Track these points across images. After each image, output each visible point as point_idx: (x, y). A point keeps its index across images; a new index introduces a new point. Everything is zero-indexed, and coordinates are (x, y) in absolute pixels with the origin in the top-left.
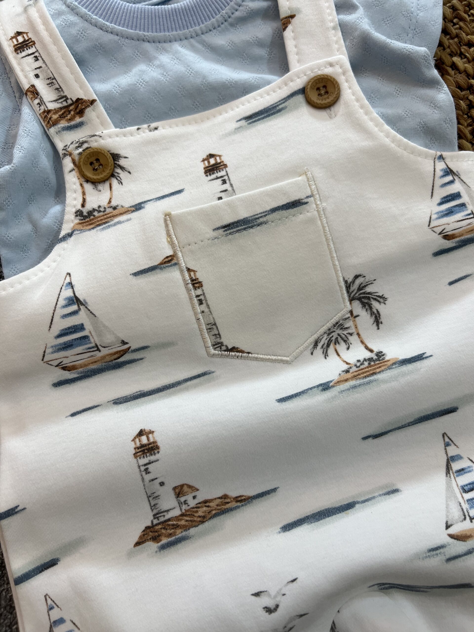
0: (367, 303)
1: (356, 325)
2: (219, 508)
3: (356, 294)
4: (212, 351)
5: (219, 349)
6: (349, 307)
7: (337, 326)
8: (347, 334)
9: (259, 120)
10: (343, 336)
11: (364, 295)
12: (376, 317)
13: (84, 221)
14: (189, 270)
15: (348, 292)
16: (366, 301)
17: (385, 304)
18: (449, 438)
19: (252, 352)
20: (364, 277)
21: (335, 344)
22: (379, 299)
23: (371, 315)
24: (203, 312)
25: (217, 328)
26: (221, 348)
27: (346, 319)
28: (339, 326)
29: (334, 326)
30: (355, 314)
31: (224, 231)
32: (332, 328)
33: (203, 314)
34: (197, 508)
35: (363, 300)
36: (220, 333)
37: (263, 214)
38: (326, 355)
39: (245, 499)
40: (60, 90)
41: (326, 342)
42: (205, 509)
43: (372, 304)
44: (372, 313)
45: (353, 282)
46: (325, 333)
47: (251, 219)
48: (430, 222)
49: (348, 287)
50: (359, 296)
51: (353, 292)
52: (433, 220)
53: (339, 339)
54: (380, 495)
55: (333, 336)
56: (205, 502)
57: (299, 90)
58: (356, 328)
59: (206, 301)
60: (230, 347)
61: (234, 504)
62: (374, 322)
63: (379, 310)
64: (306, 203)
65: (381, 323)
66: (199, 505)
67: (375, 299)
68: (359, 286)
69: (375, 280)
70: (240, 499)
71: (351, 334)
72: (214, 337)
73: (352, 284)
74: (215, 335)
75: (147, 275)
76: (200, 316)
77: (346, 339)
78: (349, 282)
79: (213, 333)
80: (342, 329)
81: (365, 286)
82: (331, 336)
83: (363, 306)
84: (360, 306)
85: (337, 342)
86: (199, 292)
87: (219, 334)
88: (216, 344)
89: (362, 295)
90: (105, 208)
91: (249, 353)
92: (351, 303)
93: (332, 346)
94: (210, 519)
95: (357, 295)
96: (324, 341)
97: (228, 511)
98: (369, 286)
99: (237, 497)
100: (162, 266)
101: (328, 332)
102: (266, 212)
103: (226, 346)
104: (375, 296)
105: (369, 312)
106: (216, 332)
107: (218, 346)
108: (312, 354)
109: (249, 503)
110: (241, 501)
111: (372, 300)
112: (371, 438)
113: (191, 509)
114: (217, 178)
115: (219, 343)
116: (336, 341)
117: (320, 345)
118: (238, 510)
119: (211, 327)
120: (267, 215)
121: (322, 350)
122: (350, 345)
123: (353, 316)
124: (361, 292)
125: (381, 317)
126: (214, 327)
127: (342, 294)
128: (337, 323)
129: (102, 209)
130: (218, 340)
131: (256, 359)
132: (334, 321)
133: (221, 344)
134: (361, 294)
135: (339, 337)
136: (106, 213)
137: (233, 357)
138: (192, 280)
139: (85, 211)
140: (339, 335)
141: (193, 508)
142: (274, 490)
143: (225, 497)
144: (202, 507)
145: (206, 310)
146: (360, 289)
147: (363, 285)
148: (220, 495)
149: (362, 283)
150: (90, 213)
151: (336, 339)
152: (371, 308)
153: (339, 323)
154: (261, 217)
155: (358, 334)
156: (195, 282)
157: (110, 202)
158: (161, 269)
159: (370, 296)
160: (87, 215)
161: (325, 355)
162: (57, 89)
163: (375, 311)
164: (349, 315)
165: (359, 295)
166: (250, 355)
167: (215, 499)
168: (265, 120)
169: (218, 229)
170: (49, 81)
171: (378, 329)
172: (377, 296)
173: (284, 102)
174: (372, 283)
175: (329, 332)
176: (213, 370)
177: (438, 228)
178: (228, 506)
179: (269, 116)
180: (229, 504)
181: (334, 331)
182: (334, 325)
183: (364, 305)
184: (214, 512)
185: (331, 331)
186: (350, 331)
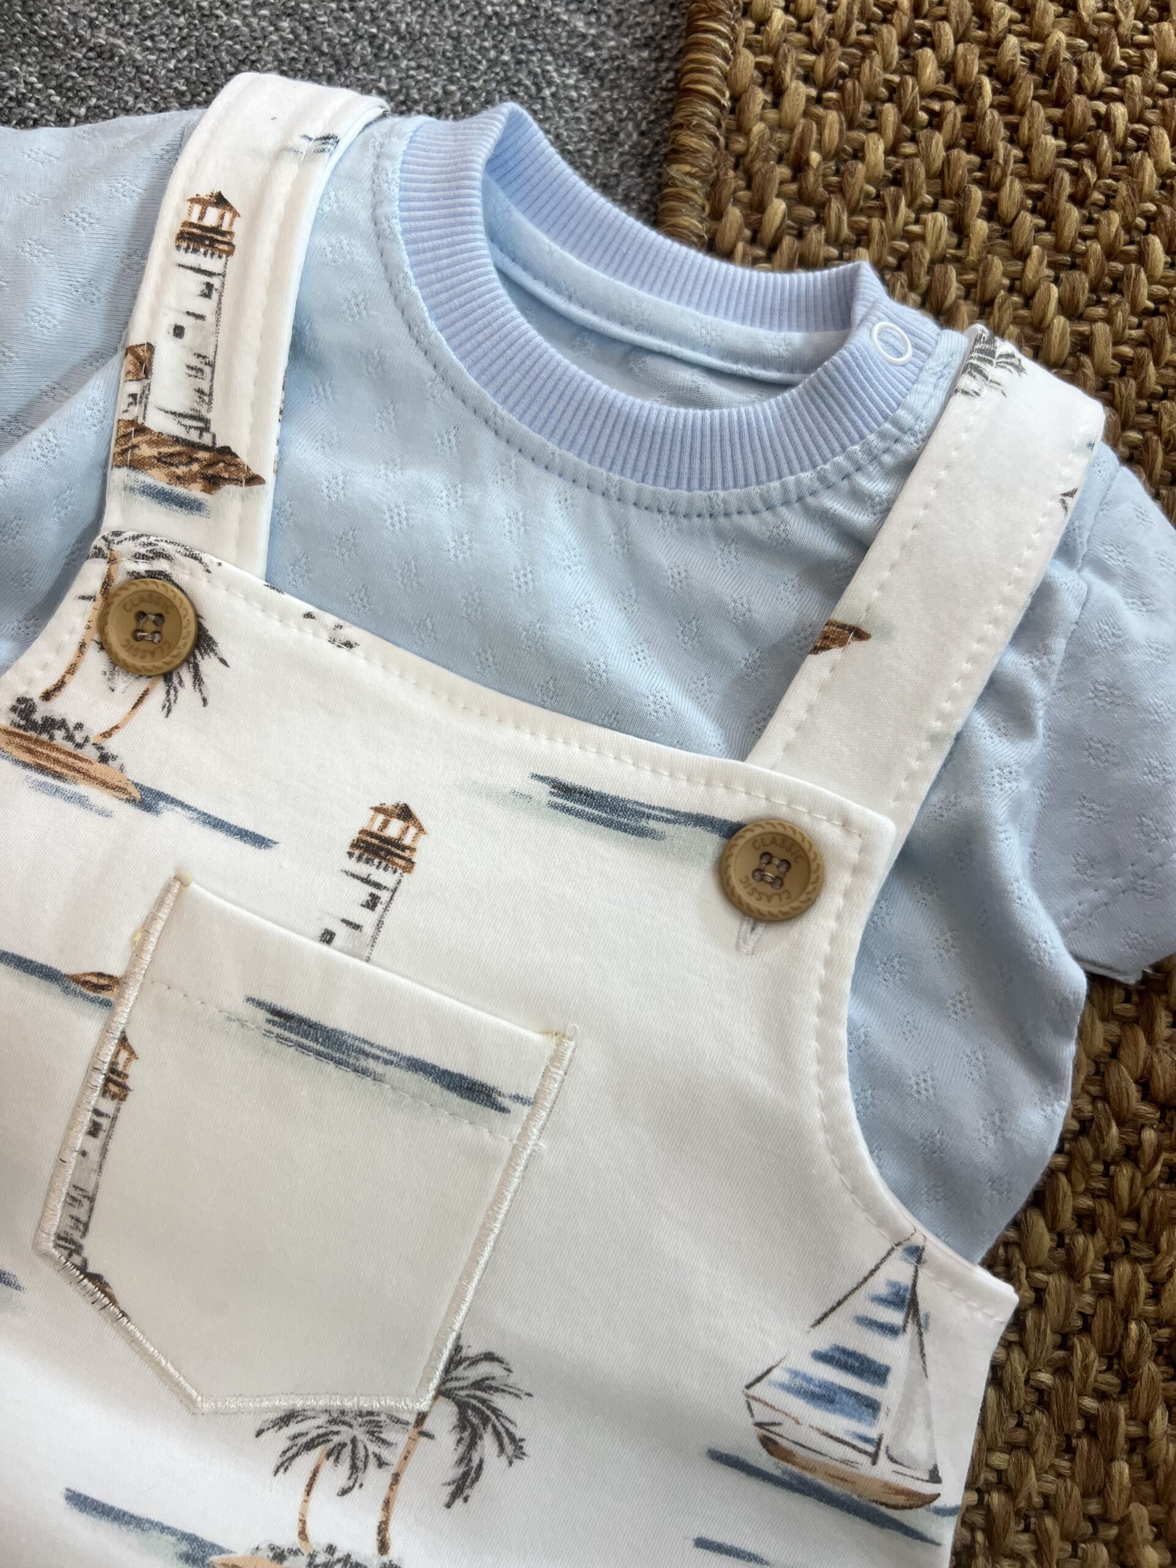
0: (472, 1426)
1: (409, 1452)
3: (462, 1388)
4: (49, 1245)
5: (66, 1252)
6: (423, 1406)
7: (366, 1419)
8: (375, 1455)
9: (579, 814)
10: (361, 1453)
11: (480, 1405)
12: (466, 1474)
13: (22, 732)
14: (123, 1041)
15: (447, 1371)
16: (475, 1421)
17: (511, 1463)
19: (133, 1319)
20: (509, 1371)
21: (328, 1456)
22: (506, 1440)
23: (461, 1461)
24: (84, 1154)
25: (91, 1210)
26: (70, 1255)
27: (398, 1421)
28: (370, 1422)
30: (427, 1426)
31: (269, 1021)
32: (351, 1415)
33: (81, 1157)
35: (470, 1412)
36: (91, 1226)
37: (385, 1055)
38: (284, 1465)
40: (206, 398)
41: (314, 1433)
43: (481, 1438)
44: (465, 1459)
45: (475, 1361)
46: (327, 1411)
47: (350, 1041)
48: (759, 1379)
49: (454, 1362)
50: (467, 1399)
51: (457, 1379)
52: (770, 1383)
53: (347, 1452)
55: (337, 1433)
57: (725, 821)
58: (406, 1458)
59: (109, 1137)
60: (91, 1269)
62: (454, 1482)
63: (485, 1466)
64: (503, 1110)
65: (466, 1500)
67: (497, 1435)
68: (483, 1380)
69: (529, 1395)
71: (381, 1463)
72: (71, 1222)
73: (467, 1363)
74: (78, 1220)
75: (25, 977)
76: (72, 1158)
77: (360, 1464)
78: (463, 1354)
79: (75, 1212)
80: (372, 1433)
81: (497, 1390)
82: (335, 1428)
83: (459, 1426)
84: (453, 1420)
85: (335, 1454)
86: (107, 1106)
87: (86, 1226)
88: (65, 1240)
89: (474, 1402)
90: (87, 740)
91: (124, 1313)
92: (435, 1398)
93: (317, 1453)
95: (463, 1393)
96: (310, 1427)
98: (508, 1396)
100: (73, 985)
101: (335, 1415)
102: (396, 1054)
103: (85, 1262)
104: (503, 1426)
105: (461, 1449)
106: (84, 1218)
107: (67, 1245)
108: (259, 1433)
111: (489, 1429)
114: (366, 881)
115: (72, 1242)
116: (336, 1452)
117: (294, 1428)
119: (79, 1198)
120: (392, 1063)
121: (289, 1443)
122: (356, 1489)
123: (420, 1429)
125: (477, 1484)
126: (86, 1203)
127: (431, 1366)
128: (370, 1413)
129: (79, 737)
130: (76, 1235)
132: (366, 1405)
133: (78, 1249)
134: (475, 1397)
135: (349, 1447)
136: (79, 752)
137: (85, 1292)
138: (113, 1070)
139: (42, 711)
140: (354, 1441)
145: (94, 1155)
146: (479, 1384)
147: (494, 1383)
149: (493, 1378)
150: (50, 724)
151: (340, 1444)
153: (376, 1418)
154: (377, 1058)
156: (115, 1077)
157: (107, 734)
158: (66, 990)
159: (493, 1418)
160: (40, 722)
161: (282, 1464)
162: (200, 392)
163: (475, 1462)
164: (412, 1419)
165: (468, 1396)
166: (125, 1320)
168: (593, 826)
169: (260, 1004)
170: (196, 362)
171: (448, 1506)
172: (507, 1430)
173: (668, 821)
174: (517, 1396)
175: (339, 1418)
176: (22, 1281)
177: (768, 1410)
179: (608, 824)
181: (351, 1426)
182: (361, 1412)
183: (463, 1423)
185: (346, 1418)
186: (385, 1454)
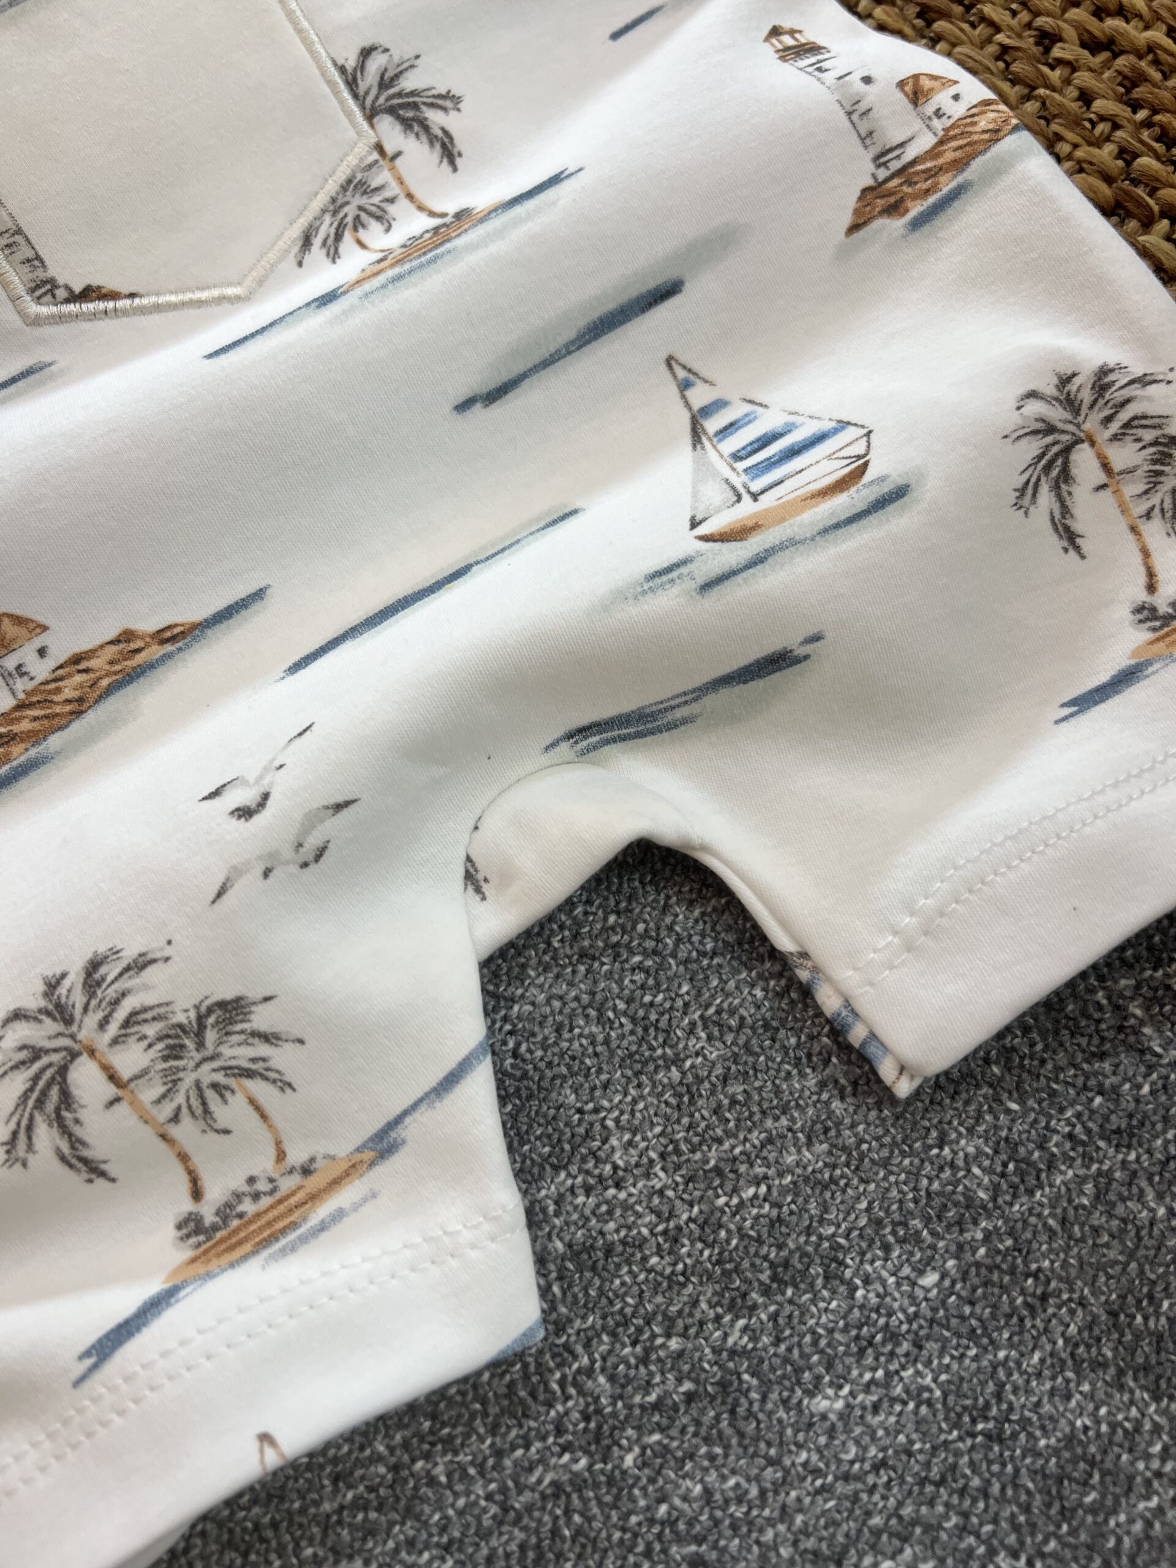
0: (413, 119)
1: (399, 178)
2: (118, 668)
3: (377, 97)
4: (34, 309)
5: (48, 298)
6: (370, 136)
7: (351, 189)
8: (382, 201)
10: (374, 209)
11: (401, 100)
12: (444, 146)
15: (355, 96)
16: (410, 114)
17: (459, 110)
18: (684, 367)
19: (141, 291)
20: (386, 50)
21: (355, 229)
22: (440, 102)
23: (431, 144)
25: (28, 240)
26: (54, 296)
27: (370, 166)
28: (356, 187)
29: (344, 188)
30: (390, 149)
32: (340, 196)
34: (55, 680)
35: (401, 112)
36: (41, 253)
38: (334, 257)
39: (182, 633)
41: (333, 231)
42: (79, 678)
43: (426, 119)
44: (432, 140)
45: (361, 66)
46: (324, 211)
49: (352, 84)
50: (389, 104)
51: (367, 93)
53: (364, 216)
54: (532, 534)
55: (346, 216)
56: (76, 659)
58: (401, 182)
60: (77, 289)
61: (156, 651)
62: (442, 157)
63: (447, 129)
65: (460, 155)
66: (60, 672)
67: (432, 105)
68: (382, 78)
69: (417, 57)
70: (168, 634)
71: (391, 200)
72: (26, 268)
73: (359, 74)
74: (29, 261)
77: (380, 213)
78: (350, 70)
79: (20, 256)
80: (365, 193)
81: (397, 76)
82: (341, 215)
83: (405, 128)
84: (398, 128)
85: (358, 224)
87: (38, 257)
89: (395, 101)
91: (132, 296)
92: (372, 126)
93: (348, 237)
94: (96, 702)
95: (382, 100)
96: (326, 227)
97: (143, 673)
98: (406, 74)
99: (159, 632)
101: (331, 208)
103: (67, 287)
104: (428, 97)
105: (424, 138)
106: (30, 254)
108: (300, 264)
109: (196, 639)
110: (173, 639)
111: (423, 108)
112: (479, 405)
113: (42, 687)
115: (45, 282)
117: (317, 242)
118: (170, 663)
119: (11, 240)
121: (324, 251)
122: (393, 223)
123: (388, 158)
124: (392, 91)
125: (455, 141)
126: (19, 238)
127: (342, 102)
128: (349, 182)
131: (157, 308)
132: (339, 178)
134: (391, 97)
135: (362, 213)
137: (94, 316)
140: (360, 208)
141: (47, 682)
142: (258, 595)
143: (128, 636)
144: (70, 675)
146: (385, 83)
147: (390, 73)
148: (112, 634)
149: (386, 70)
151: (355, 219)
152: (426, 129)
153: (355, 181)
155: (410, 196)
159: (416, 99)
163: (439, 133)
164: (375, 156)
165: (387, 100)
166: (137, 301)
167: (102, 647)
172: (434, 96)
174: (412, 66)
175: (335, 206)
176: (47, 359)
178: (139, 659)
180: (143, 654)
181: (347, 203)
182: (342, 187)
183: (407, 124)
184: (105, 683)
185: (339, 202)
186: (388, 194)
